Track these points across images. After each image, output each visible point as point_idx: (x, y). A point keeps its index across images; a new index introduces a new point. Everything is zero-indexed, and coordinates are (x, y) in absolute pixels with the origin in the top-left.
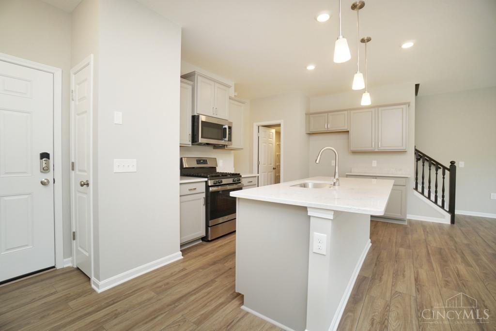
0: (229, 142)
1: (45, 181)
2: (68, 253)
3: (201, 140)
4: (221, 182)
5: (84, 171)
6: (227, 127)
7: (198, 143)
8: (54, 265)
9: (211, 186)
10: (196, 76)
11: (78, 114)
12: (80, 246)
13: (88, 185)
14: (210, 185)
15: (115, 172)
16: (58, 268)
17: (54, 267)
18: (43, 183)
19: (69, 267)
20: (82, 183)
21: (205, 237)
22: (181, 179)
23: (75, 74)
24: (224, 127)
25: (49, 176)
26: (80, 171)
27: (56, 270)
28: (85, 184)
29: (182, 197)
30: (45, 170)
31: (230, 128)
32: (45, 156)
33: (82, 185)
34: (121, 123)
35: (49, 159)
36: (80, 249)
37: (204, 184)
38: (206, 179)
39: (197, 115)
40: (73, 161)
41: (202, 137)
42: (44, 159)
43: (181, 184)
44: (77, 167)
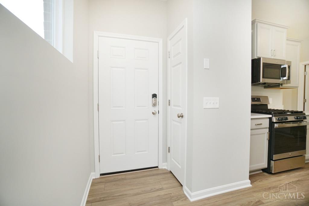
0: (288, 81)
1: (155, 112)
2: (165, 160)
3: (262, 80)
4: (287, 119)
5: (179, 106)
6: (286, 66)
7: (259, 83)
8: (157, 166)
9: (276, 123)
10: (256, 24)
11: (173, 67)
12: (173, 158)
13: (182, 116)
14: (275, 121)
15: (204, 108)
16: (160, 168)
17: (157, 167)
18: (153, 113)
19: (165, 169)
20: (179, 115)
21: (267, 168)
22: (251, 115)
23: (170, 40)
24: (282, 67)
25: (156, 109)
26: (174, 106)
27: (159, 169)
28: (180, 116)
29: (253, 131)
30: (154, 105)
31: (289, 67)
32: (154, 96)
33: (179, 117)
34: (208, 68)
35: (156, 98)
36: (172, 159)
37: (268, 120)
38: (270, 116)
39: (257, 58)
40: (169, 99)
41: (263, 77)
42: (154, 98)
43: (252, 119)
44: (172, 103)
